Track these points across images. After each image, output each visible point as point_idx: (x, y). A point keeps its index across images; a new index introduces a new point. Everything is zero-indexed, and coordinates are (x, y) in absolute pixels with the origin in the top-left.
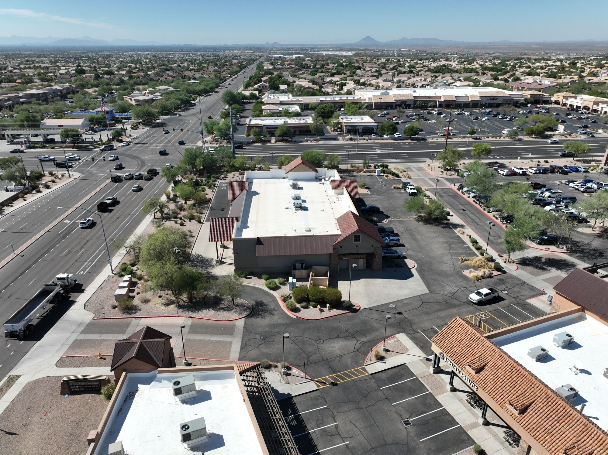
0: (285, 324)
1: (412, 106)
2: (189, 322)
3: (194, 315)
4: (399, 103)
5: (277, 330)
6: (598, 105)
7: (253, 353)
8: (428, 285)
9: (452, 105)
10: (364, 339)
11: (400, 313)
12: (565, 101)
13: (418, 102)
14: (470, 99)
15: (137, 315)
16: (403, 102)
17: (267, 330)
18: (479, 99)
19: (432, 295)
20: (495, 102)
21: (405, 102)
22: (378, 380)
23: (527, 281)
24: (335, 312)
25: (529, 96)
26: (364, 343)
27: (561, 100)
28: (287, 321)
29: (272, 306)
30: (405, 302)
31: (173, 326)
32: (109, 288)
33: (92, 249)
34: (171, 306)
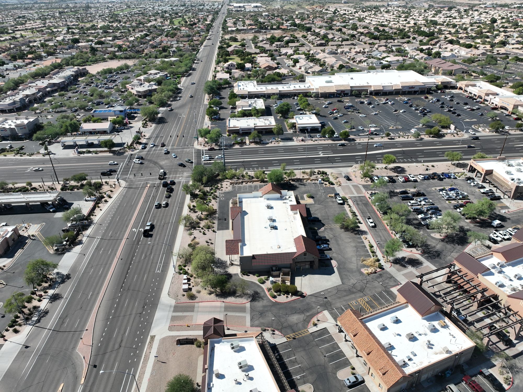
0: (270, 306)
1: (349, 94)
2: (223, 304)
3: (225, 300)
4: (339, 92)
5: (266, 309)
6: (488, 96)
7: (257, 322)
8: (342, 279)
9: (380, 93)
10: (308, 314)
11: (326, 298)
12: (466, 88)
13: (354, 92)
14: (394, 89)
15: (196, 300)
16: (342, 91)
17: (261, 309)
18: (400, 88)
19: (343, 286)
20: (413, 90)
21: (344, 92)
22: (313, 336)
23: (394, 276)
24: (294, 298)
25: (440, 83)
26: (308, 316)
28: (271, 304)
29: (262, 294)
30: (329, 290)
31: (216, 307)
32: (176, 282)
33: (157, 253)
34: (213, 295)
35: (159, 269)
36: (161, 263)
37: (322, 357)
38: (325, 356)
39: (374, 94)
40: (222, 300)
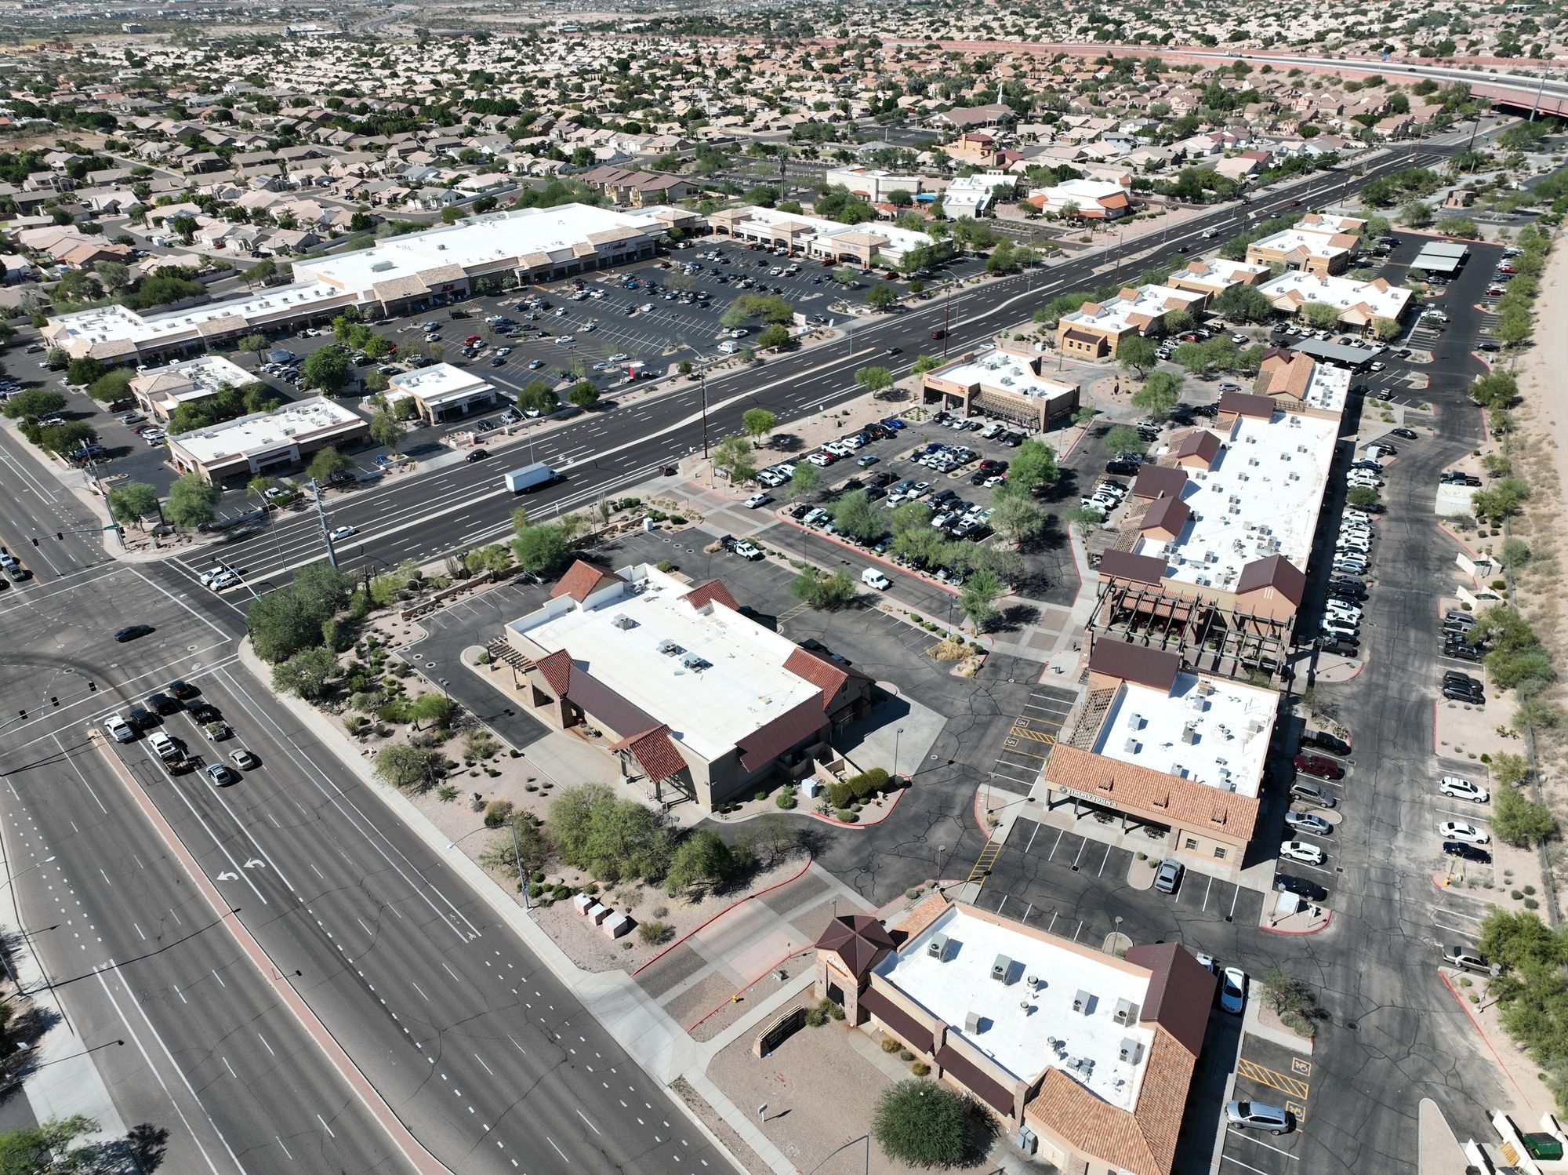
0: (864, 842)
1: (468, 292)
2: (758, 903)
4: (439, 292)
5: (866, 853)
6: (798, 236)
7: (879, 891)
8: (938, 710)
10: (956, 812)
11: (951, 762)
12: (736, 228)
13: (480, 281)
14: (577, 256)
15: (680, 935)
16: (447, 287)
17: (855, 859)
18: (593, 251)
19: (953, 722)
21: (452, 287)
22: (1014, 846)
23: (1018, 656)
24: (893, 797)
25: (671, 225)
26: (961, 816)
28: (862, 838)
29: (821, 830)
30: (940, 744)
31: (747, 920)
32: (565, 929)
34: (706, 899)
35: (464, 929)
36: (448, 911)
37: (1075, 874)
38: (1075, 869)
39: (532, 278)
40: (743, 894)
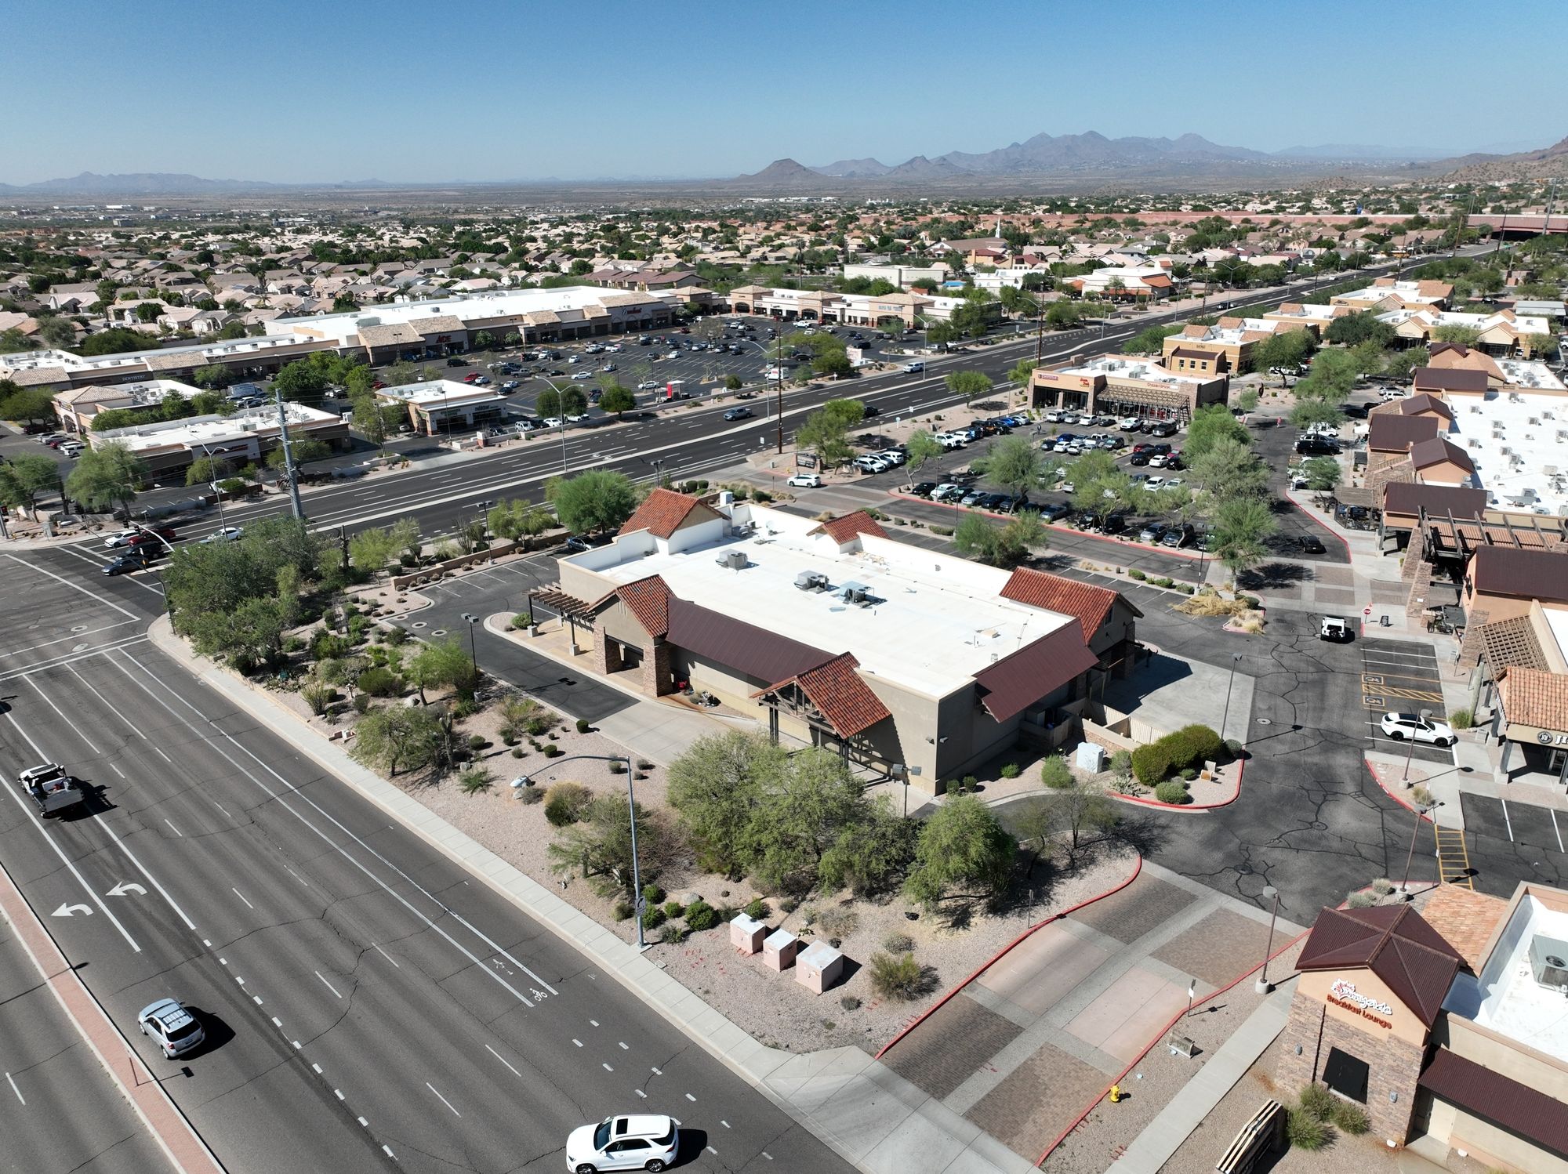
0: (1220, 830)
1: (466, 346)
2: (1077, 924)
3: (1055, 909)
4: (433, 343)
5: (1233, 846)
6: (829, 305)
8: (1230, 667)
9: (554, 334)
10: (1350, 788)
11: (1296, 727)
12: (757, 303)
13: (480, 334)
14: (588, 317)
15: (949, 981)
16: (443, 337)
17: (1218, 856)
18: (605, 313)
19: (1265, 681)
20: (638, 317)
21: (448, 338)
22: (1487, 833)
23: (1307, 610)
24: (1231, 770)
25: (687, 300)
26: (1363, 793)
27: (748, 300)
28: (1213, 825)
30: (1262, 706)
31: (1064, 956)
32: (719, 977)
33: (402, 930)
34: (976, 920)
35: (524, 983)
36: (489, 955)
39: (538, 337)
40: (1041, 913)
